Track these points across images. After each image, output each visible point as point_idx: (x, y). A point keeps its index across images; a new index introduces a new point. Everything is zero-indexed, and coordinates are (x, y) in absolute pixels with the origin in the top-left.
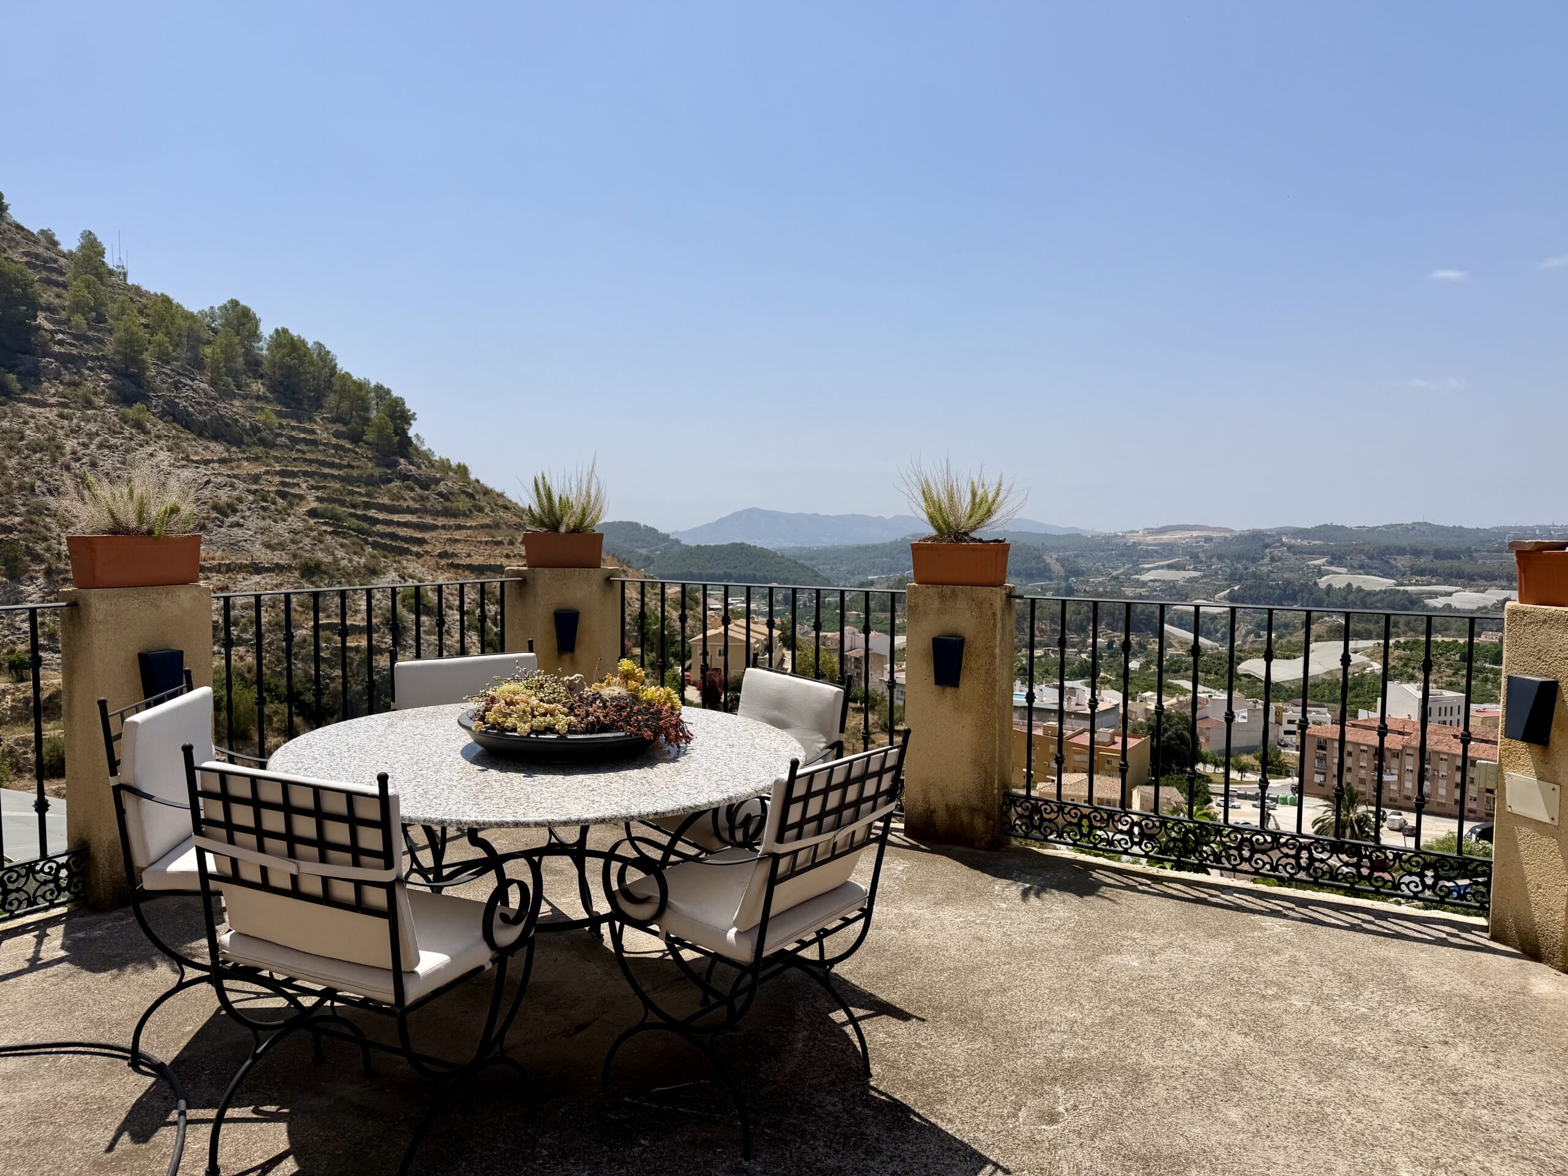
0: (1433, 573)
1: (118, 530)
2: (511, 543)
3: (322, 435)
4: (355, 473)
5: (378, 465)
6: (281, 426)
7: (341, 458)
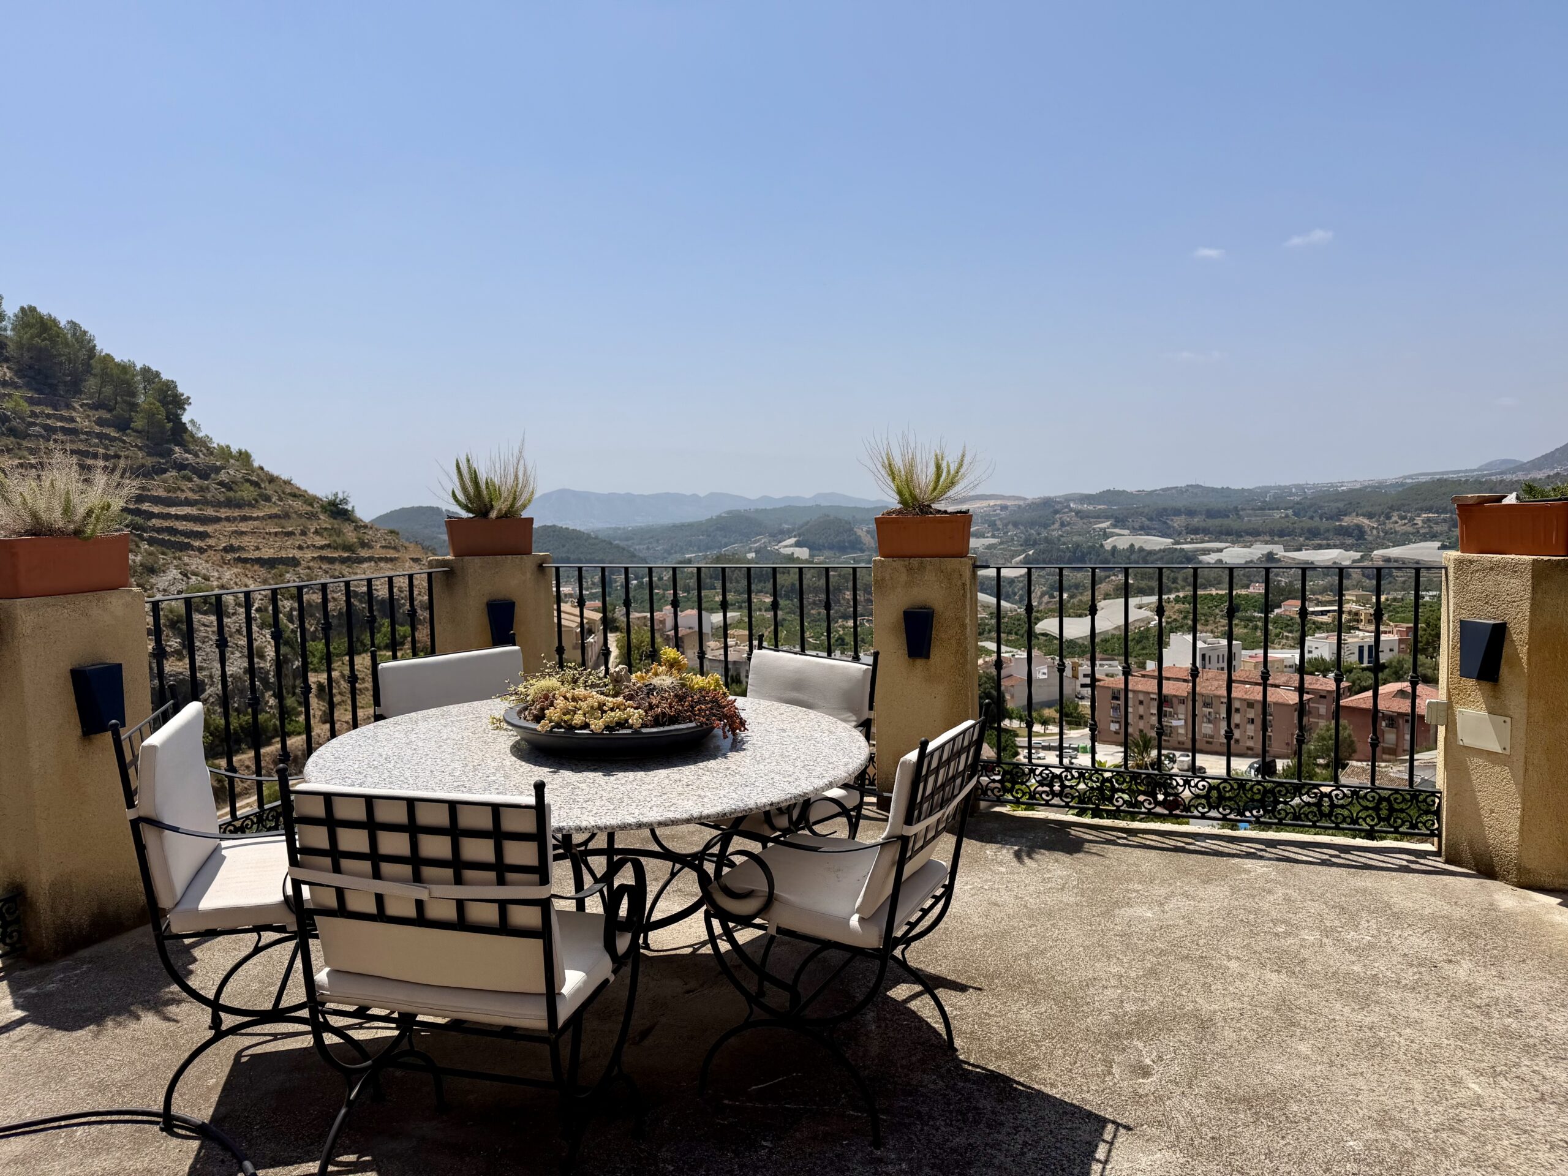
0: (1206, 531)
1: (39, 530)
2: (304, 533)
3: (82, 422)
5: (149, 454)
6: (33, 414)
7: (106, 448)
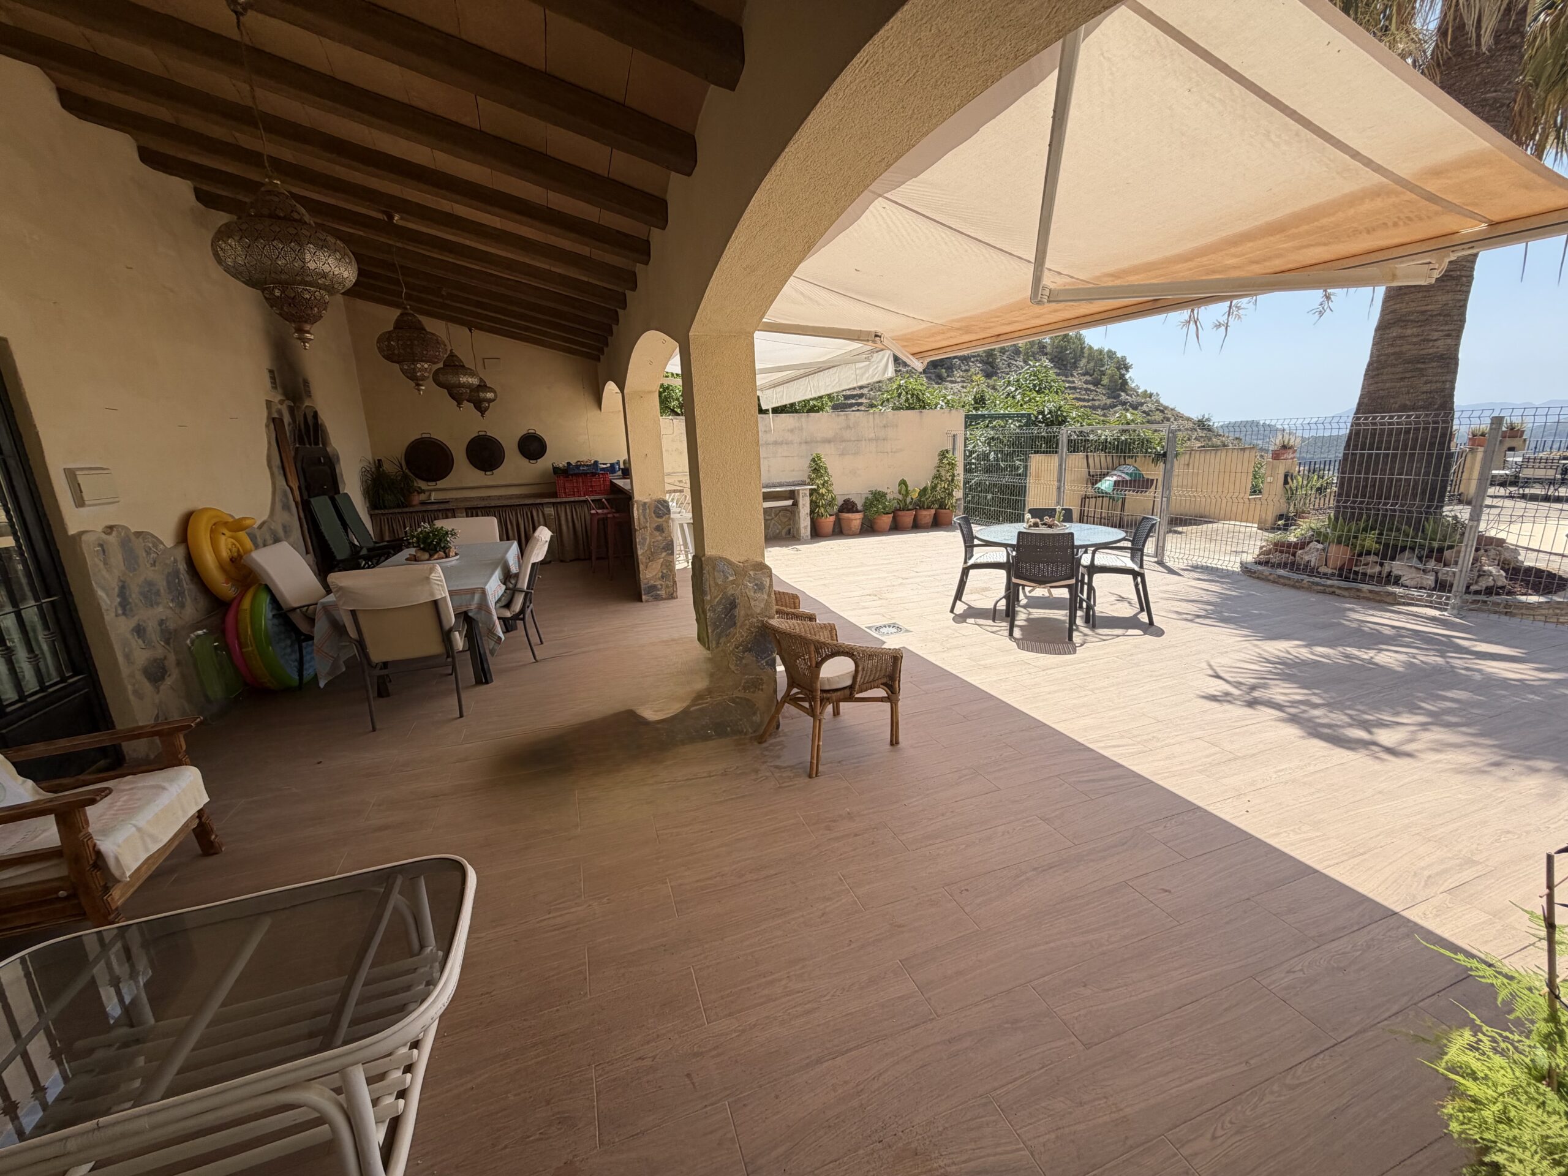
3: (1078, 384)
4: (1097, 403)
5: (1109, 398)
7: (1088, 395)
